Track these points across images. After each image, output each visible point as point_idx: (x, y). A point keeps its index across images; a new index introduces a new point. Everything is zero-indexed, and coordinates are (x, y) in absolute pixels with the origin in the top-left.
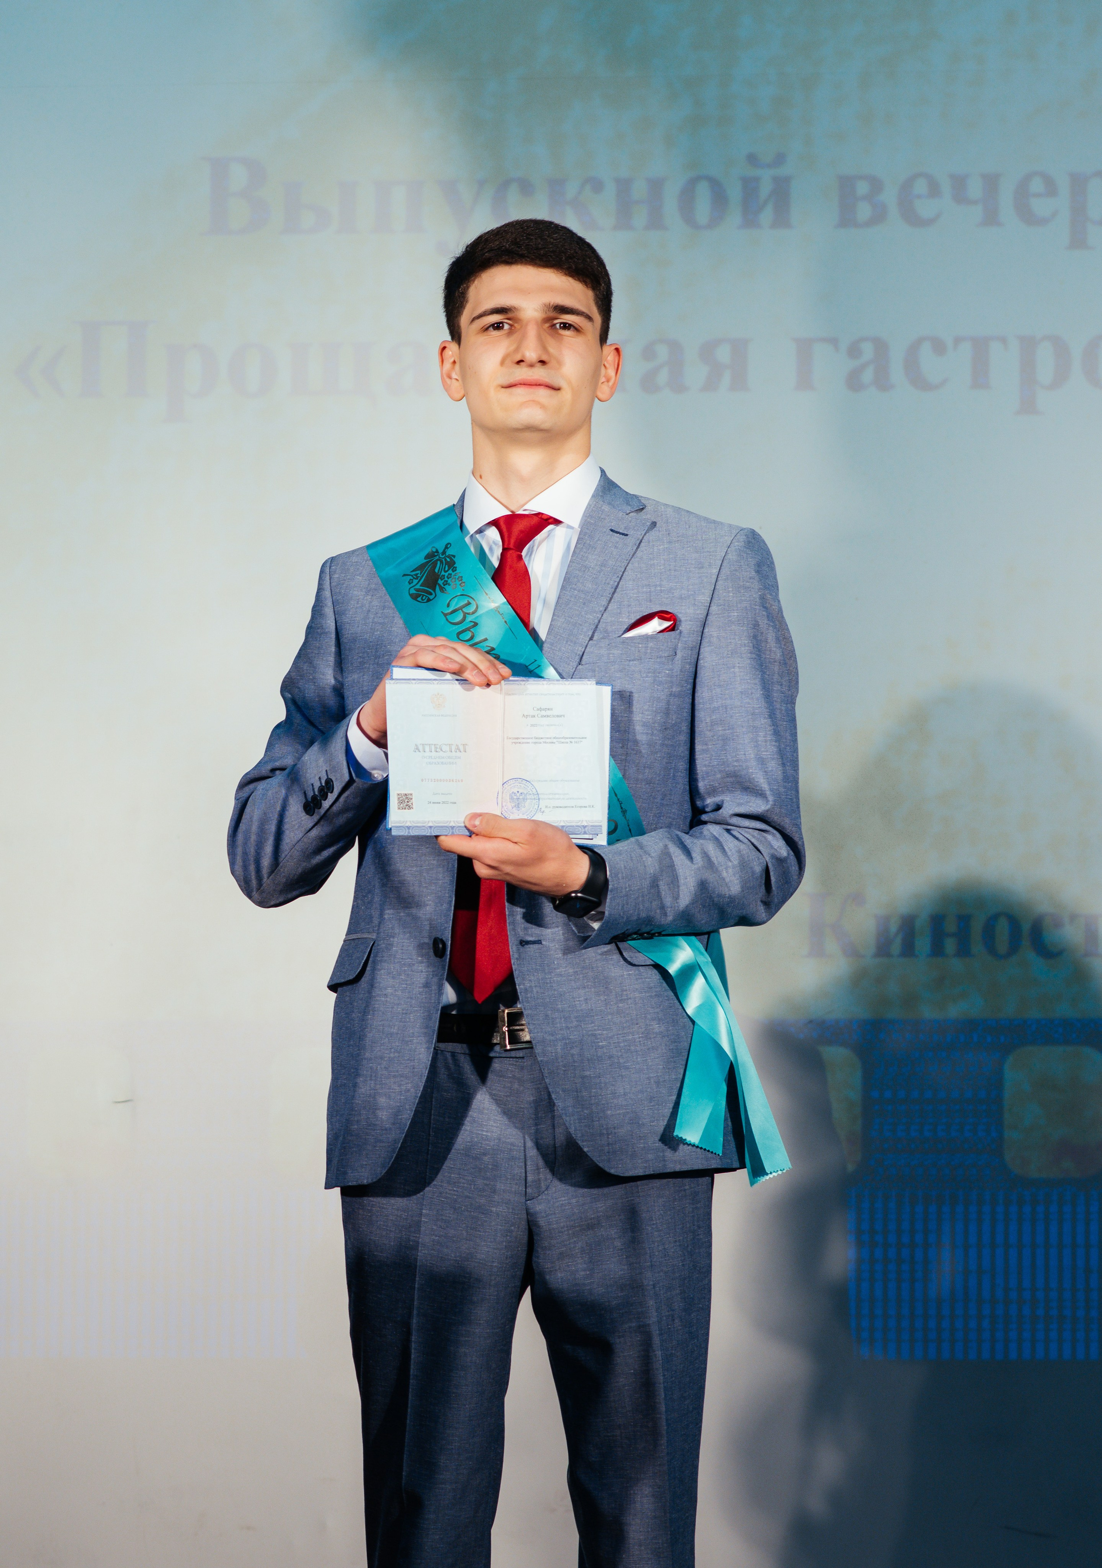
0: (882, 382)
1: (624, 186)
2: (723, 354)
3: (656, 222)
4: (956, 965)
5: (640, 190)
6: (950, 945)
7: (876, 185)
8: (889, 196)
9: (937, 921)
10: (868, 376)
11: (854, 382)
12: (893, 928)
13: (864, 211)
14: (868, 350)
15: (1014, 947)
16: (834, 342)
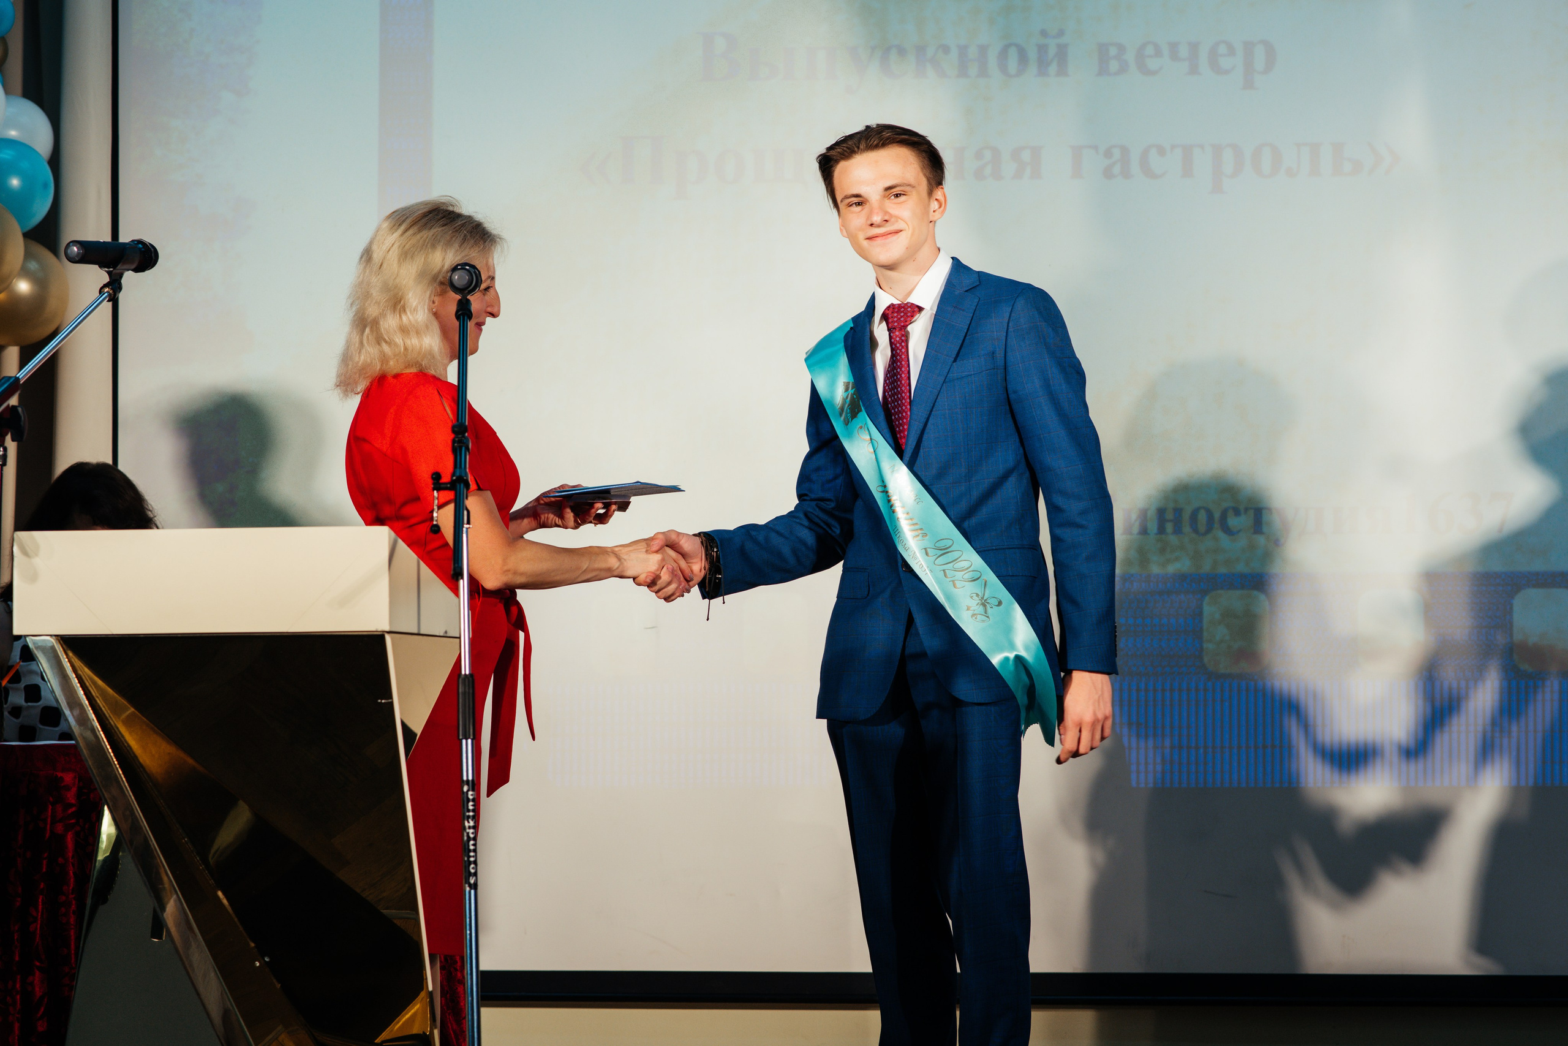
0: (1126, 174)
1: (963, 50)
2: (1026, 156)
3: (983, 72)
4: (1173, 539)
5: (973, 52)
6: (1169, 527)
7: (1121, 48)
8: (1130, 56)
9: (1161, 512)
10: (1117, 169)
11: (1108, 173)
12: (1134, 516)
13: (1114, 66)
14: (1117, 153)
15: (1209, 529)
16: (1096, 148)
